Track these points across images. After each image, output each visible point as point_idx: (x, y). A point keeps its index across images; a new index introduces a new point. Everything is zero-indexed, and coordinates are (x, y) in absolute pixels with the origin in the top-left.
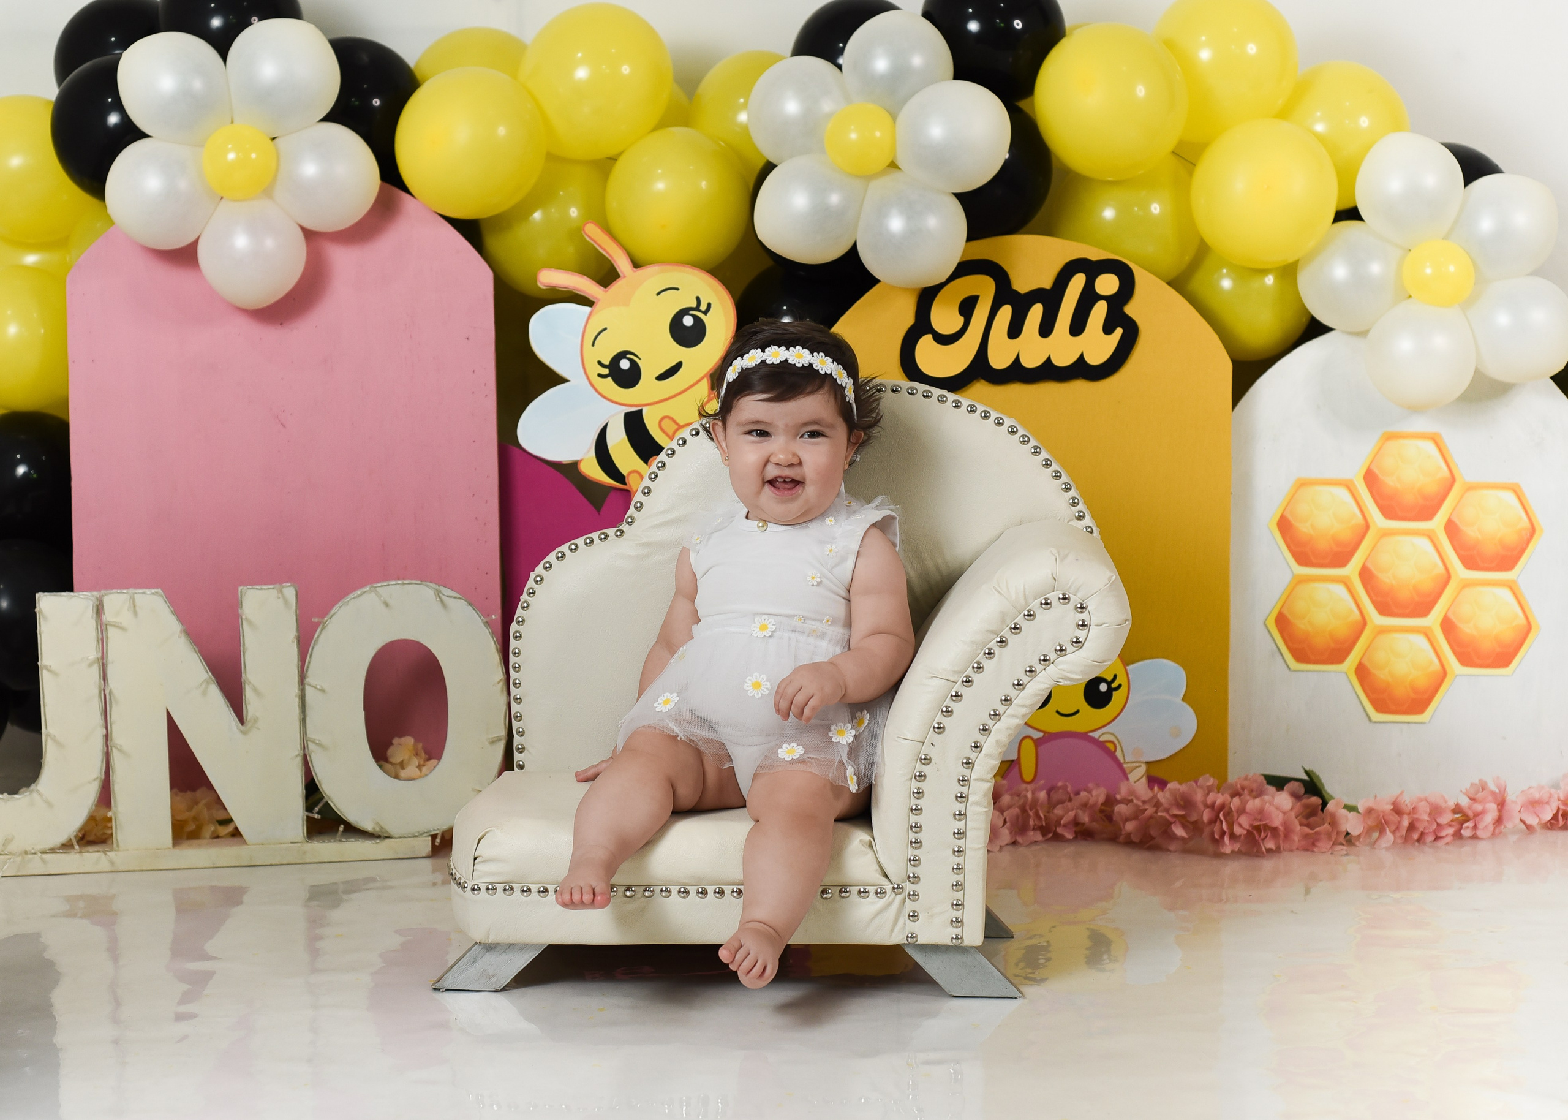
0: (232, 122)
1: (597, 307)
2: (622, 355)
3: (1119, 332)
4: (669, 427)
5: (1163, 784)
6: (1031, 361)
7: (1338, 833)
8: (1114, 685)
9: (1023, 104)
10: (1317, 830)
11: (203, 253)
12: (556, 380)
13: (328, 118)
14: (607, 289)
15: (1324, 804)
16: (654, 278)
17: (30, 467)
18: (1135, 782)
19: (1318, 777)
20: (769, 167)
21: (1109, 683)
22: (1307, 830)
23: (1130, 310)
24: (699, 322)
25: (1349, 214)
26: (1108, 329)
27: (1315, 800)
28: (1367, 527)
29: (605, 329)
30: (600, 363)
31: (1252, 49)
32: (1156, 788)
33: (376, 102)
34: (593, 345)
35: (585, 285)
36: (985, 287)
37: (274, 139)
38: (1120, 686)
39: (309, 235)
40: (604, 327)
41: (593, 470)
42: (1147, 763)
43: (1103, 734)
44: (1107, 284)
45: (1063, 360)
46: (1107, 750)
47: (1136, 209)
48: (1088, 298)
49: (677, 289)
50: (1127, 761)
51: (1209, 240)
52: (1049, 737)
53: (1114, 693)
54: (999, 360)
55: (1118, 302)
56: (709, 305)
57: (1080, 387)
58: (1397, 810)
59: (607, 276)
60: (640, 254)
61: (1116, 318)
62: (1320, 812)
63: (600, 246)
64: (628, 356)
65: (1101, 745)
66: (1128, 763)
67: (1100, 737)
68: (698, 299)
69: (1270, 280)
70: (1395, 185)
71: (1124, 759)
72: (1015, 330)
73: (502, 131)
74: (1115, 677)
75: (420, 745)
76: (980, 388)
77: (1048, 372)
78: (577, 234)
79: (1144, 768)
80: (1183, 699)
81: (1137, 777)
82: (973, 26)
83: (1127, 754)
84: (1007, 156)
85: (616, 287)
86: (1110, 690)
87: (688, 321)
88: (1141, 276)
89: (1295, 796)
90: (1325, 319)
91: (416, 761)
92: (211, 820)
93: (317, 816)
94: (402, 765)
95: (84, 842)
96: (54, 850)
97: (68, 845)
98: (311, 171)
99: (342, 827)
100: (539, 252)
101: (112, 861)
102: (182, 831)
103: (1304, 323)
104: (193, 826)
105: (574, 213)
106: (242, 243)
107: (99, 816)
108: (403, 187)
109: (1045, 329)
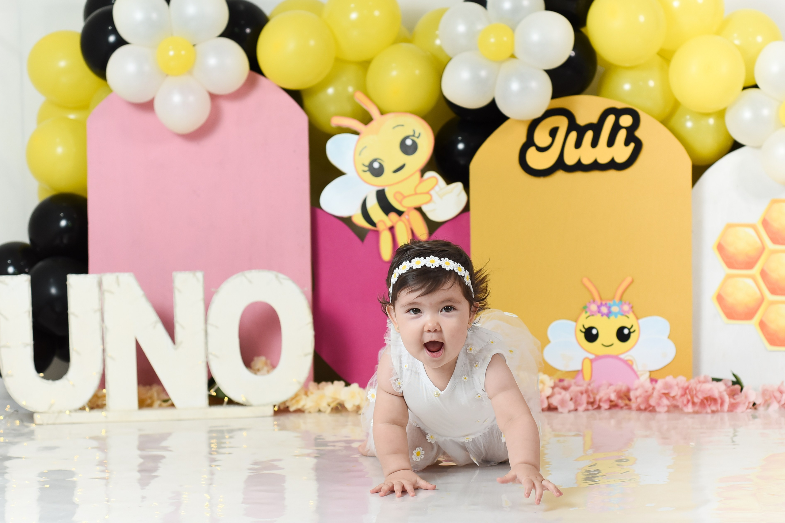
0: (172, 35)
1: (362, 135)
2: (375, 160)
3: (632, 145)
4: (399, 197)
5: (657, 381)
6: (587, 161)
7: (749, 403)
9: (582, 29)
10: (738, 401)
11: (157, 105)
12: (340, 173)
13: (223, 35)
14: (367, 126)
15: (742, 388)
16: (390, 120)
17: (68, 220)
18: (643, 381)
19: (740, 378)
21: (629, 329)
22: (732, 401)
23: (638, 134)
24: (414, 143)
26: (627, 144)
27: (737, 387)
28: (764, 248)
29: (366, 147)
30: (363, 164)
32: (654, 383)
33: (248, 30)
34: (360, 155)
35: (355, 124)
36: (562, 122)
37: (194, 45)
38: (634, 331)
39: (214, 97)
40: (365, 145)
41: (360, 221)
42: (650, 372)
43: (626, 356)
44: (626, 121)
45: (603, 160)
46: (629, 364)
47: (641, 83)
48: (616, 128)
49: (402, 125)
51: (679, 99)
52: (598, 358)
53: (632, 335)
54: (570, 160)
55: (631, 130)
56: (419, 135)
57: (612, 173)
59: (366, 119)
60: (384, 108)
61: (631, 138)
62: (740, 393)
63: (363, 104)
64: (378, 161)
65: (626, 362)
66: (640, 371)
67: (624, 357)
68: (414, 131)
69: (711, 121)
70: (775, 69)
71: (638, 369)
72: (578, 144)
73: (312, 43)
74: (632, 326)
75: (269, 362)
76: (560, 175)
77: (595, 166)
78: (351, 98)
79: (647, 375)
81: (644, 379)
83: (638, 367)
84: (573, 53)
85: (372, 125)
86: (630, 332)
87: (409, 142)
88: (643, 117)
89: (727, 386)
90: (740, 140)
91: (266, 369)
92: (159, 399)
93: (214, 394)
94: (258, 370)
95: (92, 408)
96: (76, 411)
97: (83, 409)
98: (212, 61)
99: (226, 399)
100: (332, 108)
101: (106, 417)
102: (143, 404)
103: (730, 144)
104: (149, 401)
105: (351, 89)
106: (177, 98)
107: (100, 394)
108: (261, 73)
109: (594, 144)
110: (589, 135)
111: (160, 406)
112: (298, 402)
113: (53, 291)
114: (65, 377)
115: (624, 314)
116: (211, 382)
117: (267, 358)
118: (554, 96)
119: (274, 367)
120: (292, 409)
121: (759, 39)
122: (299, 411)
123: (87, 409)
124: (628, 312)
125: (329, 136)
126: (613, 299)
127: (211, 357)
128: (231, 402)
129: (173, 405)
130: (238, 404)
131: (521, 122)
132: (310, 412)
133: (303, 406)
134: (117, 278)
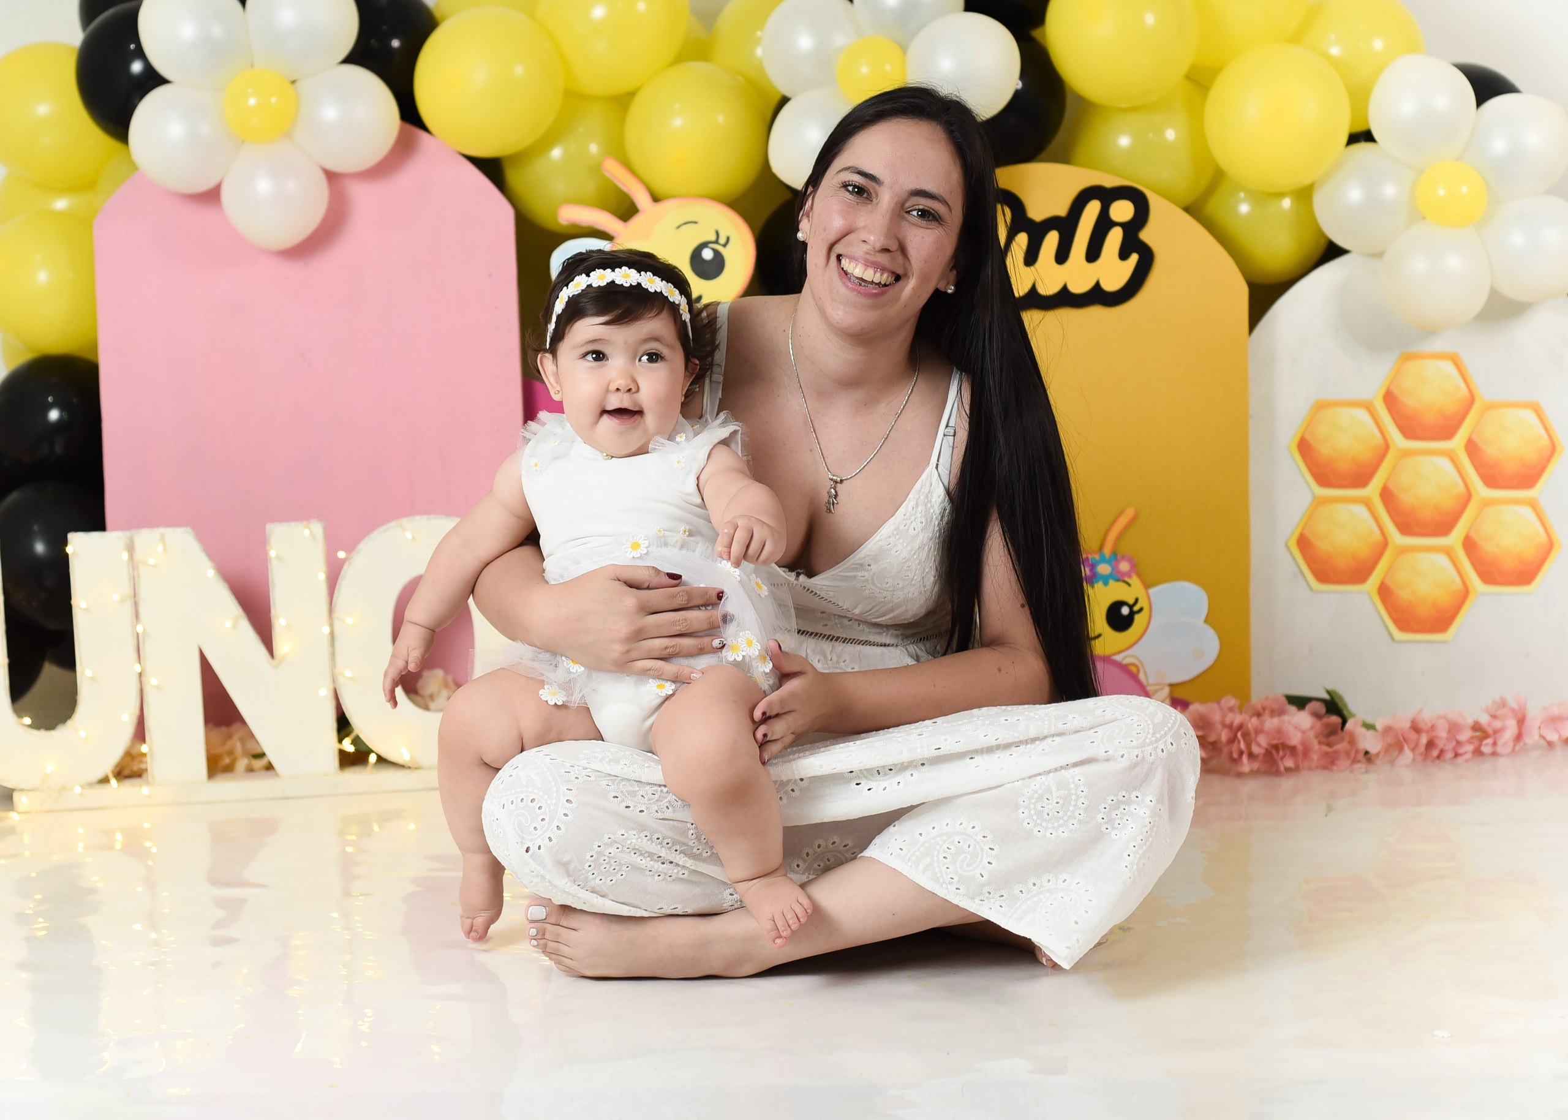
0: (252, 66)
1: (617, 241)
3: (1134, 258)
6: (1048, 289)
7: (1357, 751)
8: (1136, 608)
9: (1036, 34)
10: (1336, 747)
11: (226, 194)
14: (627, 225)
15: (1344, 722)
16: (672, 212)
17: (62, 410)
19: (1341, 698)
20: (784, 101)
21: (1131, 607)
22: (1325, 748)
23: (1145, 235)
24: (718, 256)
25: (1362, 136)
26: (1124, 255)
27: (1335, 719)
28: (1387, 447)
33: (396, 43)
35: (604, 220)
37: (293, 82)
38: (1141, 610)
39: (332, 177)
42: (1171, 686)
43: (1125, 658)
44: (1122, 211)
45: (1080, 287)
46: (1130, 672)
47: (1151, 135)
48: (1104, 224)
49: (696, 223)
50: (1149, 683)
51: (1224, 165)
53: (1137, 617)
55: (1132, 228)
56: (728, 239)
57: (1096, 312)
58: (1416, 728)
59: (626, 211)
60: (660, 188)
61: (1132, 244)
62: (1340, 731)
63: (619, 181)
65: (1124, 668)
67: (1122, 660)
68: (717, 233)
69: (1287, 203)
70: (1407, 108)
71: (1147, 681)
72: (1031, 258)
73: (519, 70)
74: (1137, 600)
75: (450, 678)
77: (1065, 299)
79: (1167, 690)
80: (1206, 621)
83: (1149, 676)
84: (1020, 85)
85: (636, 221)
86: (1132, 614)
87: (707, 254)
88: (1155, 203)
89: (1317, 716)
90: (1341, 241)
91: (445, 692)
92: (244, 754)
93: (350, 748)
94: (432, 697)
95: (120, 778)
96: (91, 785)
97: (104, 781)
98: (330, 113)
99: (373, 758)
100: (560, 189)
101: (149, 795)
102: (216, 766)
103: (1321, 247)
104: (227, 760)
105: (594, 150)
106: (264, 186)
107: (135, 754)
108: (422, 126)
109: (1062, 256)
110: (1052, 240)
111: (248, 768)
113: (40, 548)
114: (69, 723)
115: (1120, 578)
116: (343, 726)
117: (447, 671)
123: (113, 781)
124: (1128, 574)
125: (555, 240)
126: (1101, 549)
127: (341, 680)
128: (381, 762)
129: (270, 766)
130: (394, 765)
134: (162, 537)
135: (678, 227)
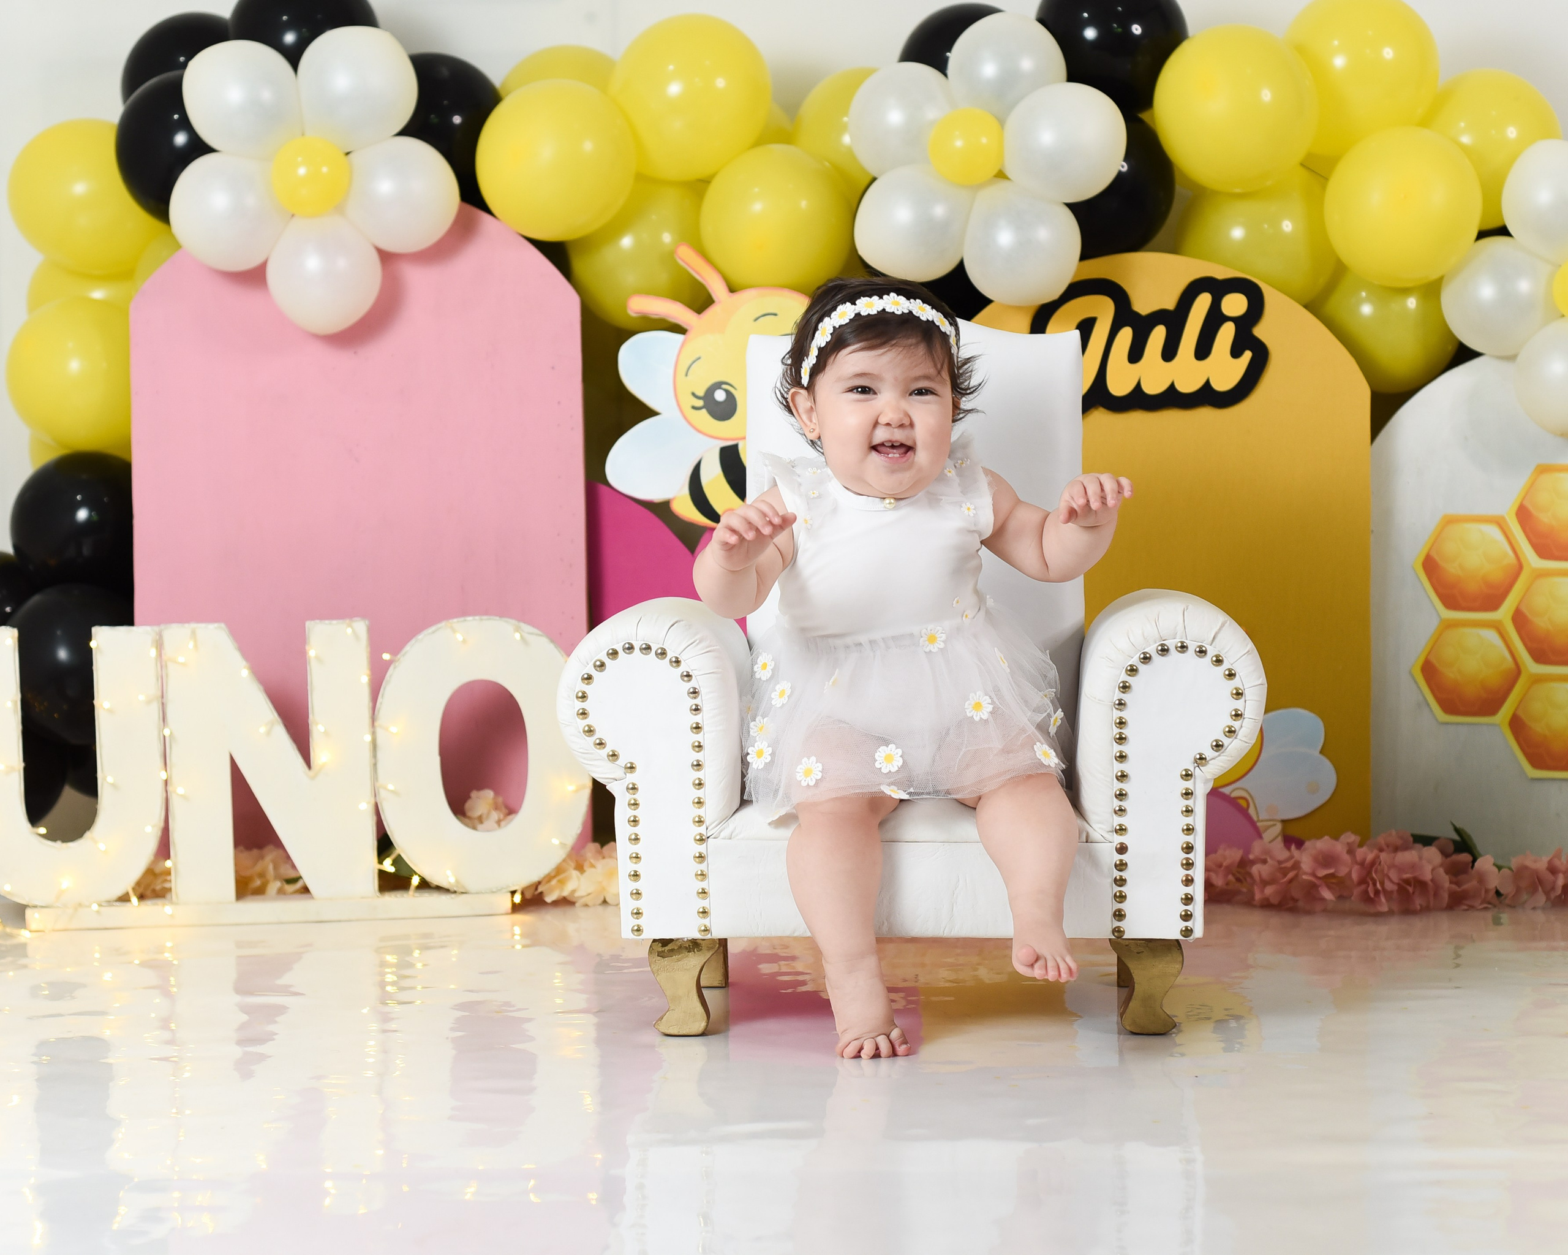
0: (303, 134)
1: (690, 335)
2: (718, 385)
3: (1248, 355)
5: (1300, 844)
6: (1154, 387)
7: (1487, 891)
9: (1144, 116)
10: (1465, 887)
11: (272, 275)
12: (648, 413)
13: (404, 132)
14: (701, 315)
15: (1474, 859)
16: (749, 303)
17: (91, 509)
18: (1270, 842)
19: (1469, 836)
20: (871, 181)
22: (1454, 887)
23: (1259, 331)
25: (1495, 230)
26: (1236, 353)
27: (1464, 857)
28: (1520, 567)
29: (699, 358)
30: (693, 394)
31: (1388, 53)
32: (1293, 847)
33: (457, 120)
34: (686, 375)
35: (678, 312)
36: (1103, 309)
37: (348, 154)
39: (386, 258)
40: (697, 356)
41: (687, 510)
42: (1284, 822)
43: (1234, 790)
44: (1235, 304)
45: (1188, 385)
46: (1240, 807)
47: (1266, 226)
48: (1214, 319)
49: (775, 315)
50: (1261, 818)
51: (1345, 258)
54: (1119, 385)
55: (1246, 324)
57: (1206, 415)
58: (1553, 870)
59: (701, 301)
60: (736, 277)
61: (1245, 341)
62: (1470, 870)
63: (693, 269)
64: (724, 386)
65: (1233, 802)
66: (1262, 821)
67: (1231, 793)
69: (1412, 303)
70: (1544, 196)
71: (1258, 817)
72: (1135, 354)
73: (588, 146)
75: (501, 801)
76: (1101, 417)
77: (1172, 399)
78: (669, 258)
79: (1278, 827)
80: (1321, 752)
81: (1272, 836)
82: (1090, 33)
83: (1260, 812)
84: (1124, 167)
85: (711, 313)
88: (1270, 296)
89: (1445, 854)
90: (1472, 343)
91: (495, 815)
92: (277, 877)
93: (391, 869)
94: (480, 819)
95: (141, 897)
96: (109, 903)
97: (124, 899)
98: (385, 187)
99: (415, 881)
100: (630, 278)
101: (172, 916)
102: (246, 888)
103: (1451, 348)
104: (258, 883)
105: (667, 238)
106: (313, 263)
107: (158, 869)
108: (484, 207)
109: (1169, 352)
110: (1159, 335)
111: (281, 892)
112: (562, 883)
113: (63, 654)
114: (88, 834)
116: (385, 845)
117: (497, 792)
118: (1086, 254)
119: (511, 811)
120: (549, 899)
121: (1512, 133)
122: (565, 902)
123: (134, 899)
125: (624, 334)
127: (383, 794)
128: (424, 885)
129: (306, 890)
130: (439, 888)
131: (1019, 308)
132: (586, 905)
133: (574, 891)
134: (193, 633)
135: (756, 320)
